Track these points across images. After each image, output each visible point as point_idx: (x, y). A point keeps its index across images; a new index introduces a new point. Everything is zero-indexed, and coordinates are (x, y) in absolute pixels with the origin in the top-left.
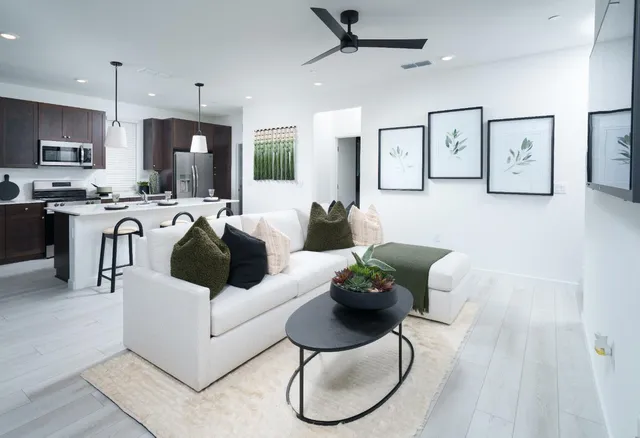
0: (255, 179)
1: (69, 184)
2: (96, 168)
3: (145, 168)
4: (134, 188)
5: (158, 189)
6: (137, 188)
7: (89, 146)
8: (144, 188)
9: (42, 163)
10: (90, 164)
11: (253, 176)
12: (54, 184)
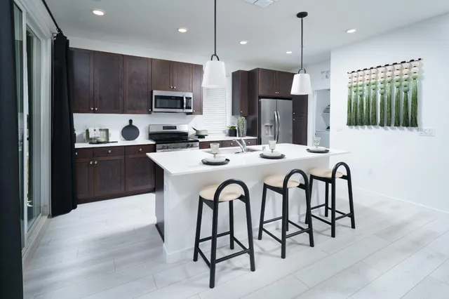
0: (350, 123)
1: (175, 128)
2: (194, 114)
3: (233, 115)
4: (224, 132)
5: (245, 133)
6: (227, 132)
7: (190, 95)
8: (233, 132)
9: (154, 110)
10: (191, 111)
11: (346, 121)
12: (164, 128)
